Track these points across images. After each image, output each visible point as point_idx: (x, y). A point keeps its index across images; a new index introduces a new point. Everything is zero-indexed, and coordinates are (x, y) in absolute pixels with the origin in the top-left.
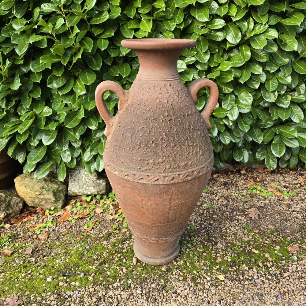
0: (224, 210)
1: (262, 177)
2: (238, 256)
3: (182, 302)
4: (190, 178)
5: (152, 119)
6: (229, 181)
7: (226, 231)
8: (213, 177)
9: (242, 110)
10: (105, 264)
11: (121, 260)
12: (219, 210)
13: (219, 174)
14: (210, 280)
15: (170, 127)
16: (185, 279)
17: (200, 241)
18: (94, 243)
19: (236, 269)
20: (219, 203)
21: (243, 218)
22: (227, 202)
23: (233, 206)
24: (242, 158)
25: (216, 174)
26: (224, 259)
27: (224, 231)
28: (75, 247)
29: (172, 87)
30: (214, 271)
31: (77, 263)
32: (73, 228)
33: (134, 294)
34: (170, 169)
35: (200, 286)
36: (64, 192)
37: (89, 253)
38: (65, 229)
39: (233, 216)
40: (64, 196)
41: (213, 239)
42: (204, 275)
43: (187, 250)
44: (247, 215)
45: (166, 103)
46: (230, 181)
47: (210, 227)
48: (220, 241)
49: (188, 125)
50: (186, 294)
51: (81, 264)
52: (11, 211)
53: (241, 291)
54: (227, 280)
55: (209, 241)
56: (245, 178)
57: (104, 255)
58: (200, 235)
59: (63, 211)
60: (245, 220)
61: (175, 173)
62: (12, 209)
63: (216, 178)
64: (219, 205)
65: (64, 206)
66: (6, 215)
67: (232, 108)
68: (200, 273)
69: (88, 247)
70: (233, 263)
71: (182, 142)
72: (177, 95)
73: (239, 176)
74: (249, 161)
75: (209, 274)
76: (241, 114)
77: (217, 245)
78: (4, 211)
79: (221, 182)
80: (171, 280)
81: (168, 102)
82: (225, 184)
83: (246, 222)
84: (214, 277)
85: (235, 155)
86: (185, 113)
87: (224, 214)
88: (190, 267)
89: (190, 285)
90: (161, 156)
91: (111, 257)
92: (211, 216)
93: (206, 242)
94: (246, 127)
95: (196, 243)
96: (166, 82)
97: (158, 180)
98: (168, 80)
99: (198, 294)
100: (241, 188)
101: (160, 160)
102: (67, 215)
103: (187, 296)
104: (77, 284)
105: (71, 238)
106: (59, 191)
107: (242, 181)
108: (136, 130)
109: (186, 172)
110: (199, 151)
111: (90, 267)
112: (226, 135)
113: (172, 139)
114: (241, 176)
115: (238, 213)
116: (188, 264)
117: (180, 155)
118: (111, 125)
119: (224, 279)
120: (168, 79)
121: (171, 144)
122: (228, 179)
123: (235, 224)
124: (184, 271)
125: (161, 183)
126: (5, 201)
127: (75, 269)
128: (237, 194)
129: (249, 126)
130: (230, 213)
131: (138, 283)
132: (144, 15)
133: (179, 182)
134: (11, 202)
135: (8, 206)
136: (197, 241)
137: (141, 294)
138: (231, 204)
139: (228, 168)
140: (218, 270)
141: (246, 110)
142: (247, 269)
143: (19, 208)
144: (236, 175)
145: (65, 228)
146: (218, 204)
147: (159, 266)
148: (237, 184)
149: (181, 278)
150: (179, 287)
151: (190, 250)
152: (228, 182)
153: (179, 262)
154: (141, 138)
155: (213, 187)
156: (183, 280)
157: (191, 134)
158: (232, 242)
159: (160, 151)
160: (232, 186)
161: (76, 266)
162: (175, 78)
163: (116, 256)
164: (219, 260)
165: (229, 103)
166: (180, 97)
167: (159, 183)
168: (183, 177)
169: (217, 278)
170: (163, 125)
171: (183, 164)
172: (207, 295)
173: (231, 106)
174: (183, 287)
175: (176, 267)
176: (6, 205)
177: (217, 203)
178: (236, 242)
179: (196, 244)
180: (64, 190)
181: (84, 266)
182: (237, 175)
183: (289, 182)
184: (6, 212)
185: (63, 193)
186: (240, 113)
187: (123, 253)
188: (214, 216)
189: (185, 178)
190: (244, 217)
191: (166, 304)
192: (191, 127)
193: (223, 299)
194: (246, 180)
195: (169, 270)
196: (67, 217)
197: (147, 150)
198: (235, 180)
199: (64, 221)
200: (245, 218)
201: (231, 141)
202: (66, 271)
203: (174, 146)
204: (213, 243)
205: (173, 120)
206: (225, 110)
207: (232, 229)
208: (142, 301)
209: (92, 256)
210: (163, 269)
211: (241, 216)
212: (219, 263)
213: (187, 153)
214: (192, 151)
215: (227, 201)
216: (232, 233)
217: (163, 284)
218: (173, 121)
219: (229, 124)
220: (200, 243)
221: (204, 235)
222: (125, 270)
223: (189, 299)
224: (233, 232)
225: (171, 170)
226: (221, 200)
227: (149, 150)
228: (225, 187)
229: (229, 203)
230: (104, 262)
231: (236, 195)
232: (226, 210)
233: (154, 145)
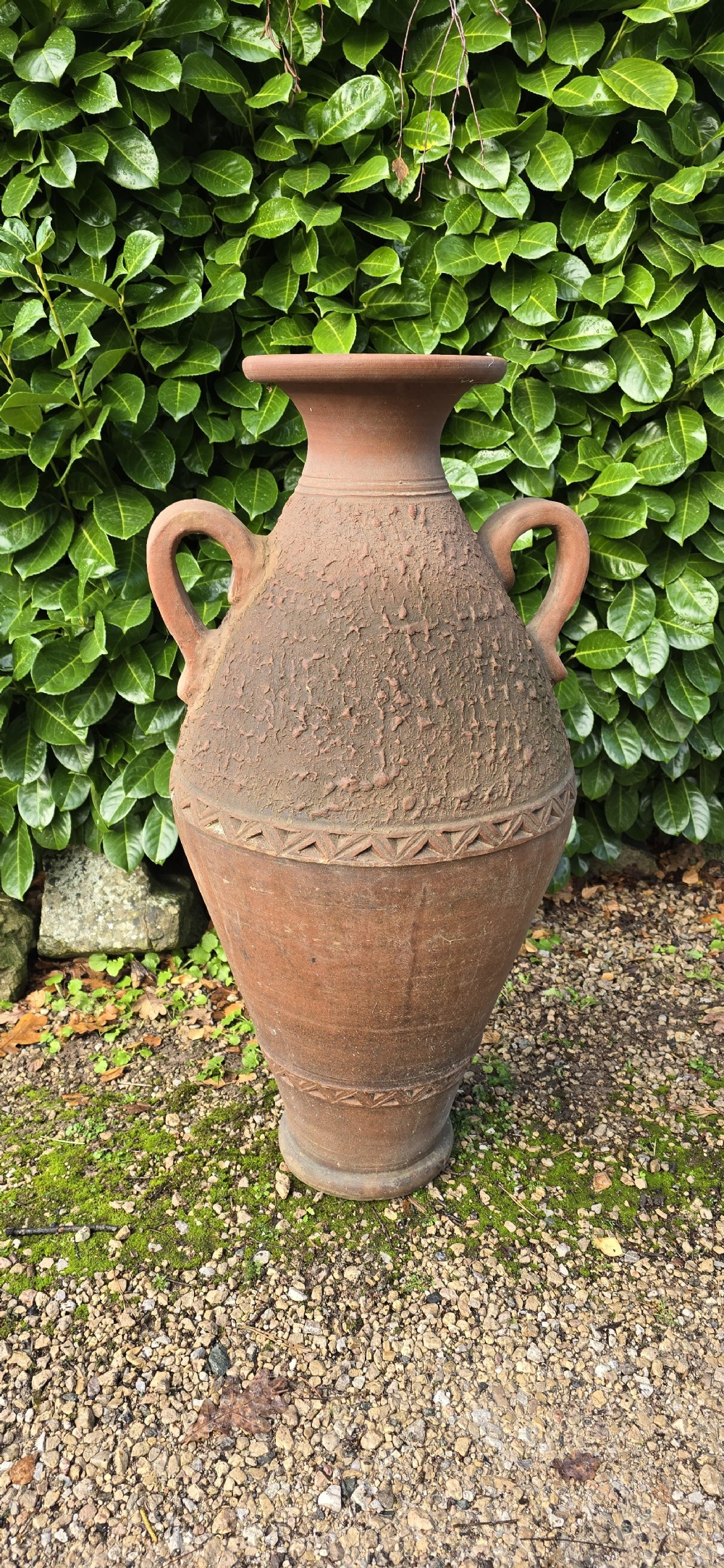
0: (620, 1008)
2: (674, 1169)
3: (462, 1334)
4: (486, 847)
5: (351, 628)
6: (639, 910)
7: (627, 1082)
8: (581, 897)
9: (680, 638)
10: (171, 1194)
11: (230, 1181)
12: (604, 1011)
13: (603, 887)
14: (567, 1255)
15: (414, 657)
16: (472, 1252)
17: (530, 1118)
18: (132, 1121)
19: (665, 1216)
20: (600, 984)
21: (694, 1037)
22: (633, 983)
23: (656, 997)
24: (685, 822)
25: (591, 885)
26: (622, 1179)
27: (620, 1080)
28: (59, 1136)
29: (421, 518)
30: (581, 1223)
31: (65, 1192)
32: (55, 1070)
33: (279, 1305)
34: (412, 809)
35: (527, 1278)
36: (24, 942)
37: (109, 1156)
38: (23, 1075)
39: (655, 1031)
40: (24, 955)
41: (581, 1110)
42: (546, 1237)
43: (482, 1147)
44: (707, 1026)
45: (402, 572)
46: (645, 912)
47: (567, 1067)
48: (606, 1116)
49: (478, 653)
50: (476, 1305)
51: (77, 1196)
53: (686, 1296)
54: (631, 1256)
55: (564, 1115)
56: (698, 900)
57: (168, 1162)
58: (531, 1097)
59: (16, 1010)
60: (700, 1045)
61: (433, 827)
63: (591, 899)
64: (603, 992)
65: (20, 995)
67: (644, 633)
68: (529, 1229)
69: (106, 1136)
70: (654, 1197)
71: (458, 715)
72: (440, 546)
73: (677, 893)
74: (710, 833)
75: (563, 1234)
76: (676, 656)
77: (593, 1129)
79: (612, 915)
80: (418, 1255)
81: (409, 571)
82: (626, 921)
83: (702, 1052)
84: (583, 1244)
85: (660, 813)
86: (469, 613)
87: (622, 1022)
88: (492, 1208)
89: (493, 1273)
90: (383, 762)
91: (195, 1171)
92: (571, 1029)
93: (553, 1121)
94: (697, 701)
95: (517, 1123)
96: (400, 501)
97: (368, 850)
98: (408, 494)
99: (520, 1304)
100: (683, 936)
101: (379, 777)
102: (30, 1026)
103: (481, 1311)
104: (62, 1265)
105: (45, 1104)
106: (6, 936)
107: (689, 912)
108: (293, 667)
109: (472, 822)
110: (521, 751)
111: (115, 1205)
112: (623, 734)
113: (423, 702)
114: (683, 893)
115: (673, 1021)
116: (485, 1198)
117: (449, 761)
118: (203, 658)
119: (619, 1252)
120: (408, 490)
121: (419, 719)
122: (635, 903)
123: (660, 1059)
124: (470, 1223)
125: (382, 863)
127: (54, 1212)
128: (668, 954)
129: (708, 699)
130: (643, 1020)
131: (295, 1263)
132: (329, 302)
133: (448, 858)
136: (519, 1115)
137: (305, 1303)
138: (646, 988)
139: (635, 865)
140: (596, 1221)
141: (695, 641)
142: (709, 1216)
144: (664, 890)
145: (21, 1069)
146: (598, 989)
147: (373, 1205)
148: (669, 920)
149: (458, 1248)
150: (450, 1280)
151: (493, 1149)
152: (637, 914)
153: (450, 1190)
154: (310, 697)
155: (580, 932)
156: (465, 1254)
157: (490, 688)
158: (649, 1119)
159: (378, 742)
160: (649, 928)
161: (59, 1202)
162: (431, 489)
163: (211, 1166)
164: (602, 1183)
165: (633, 614)
166: (451, 553)
167: (373, 863)
168: (462, 841)
169: (592, 1249)
170: (390, 651)
171: (464, 792)
172: (557, 1308)
173: (639, 625)
174: (463, 1279)
175: (439, 1207)
177: (595, 984)
178: (664, 1119)
179: (514, 1126)
180: (24, 931)
181: (91, 1200)
182: (668, 889)
185: (19, 944)
186: (672, 649)
187: (239, 1155)
188: (583, 1031)
189: (469, 845)
190: (697, 1033)
191: (401, 1340)
192: (489, 664)
193: (619, 1324)
194: (702, 908)
195: (411, 1218)
196: (31, 1033)
197: (332, 742)
198: (663, 906)
199: (18, 1046)
200: (699, 1038)
201: (644, 756)
202: (23, 1220)
203: (427, 728)
204: (580, 1124)
205: (426, 632)
206: (620, 641)
207: (651, 1076)
208: (306, 1329)
209: (122, 1165)
210: (391, 1215)
211: (686, 1032)
212: (603, 1196)
213: (478, 754)
214: (493, 747)
215: (632, 979)
216: (650, 1088)
217: (390, 1267)
218: (426, 639)
219: (635, 689)
220: (529, 1122)
221: (547, 1096)
222: (243, 1218)
223: (487, 1324)
224: (655, 1087)
225: (416, 813)
226: (608, 976)
227: (338, 739)
228: (624, 933)
229: (641, 986)
230: (166, 1189)
231: (667, 958)
232: (627, 1010)
233: (354, 721)
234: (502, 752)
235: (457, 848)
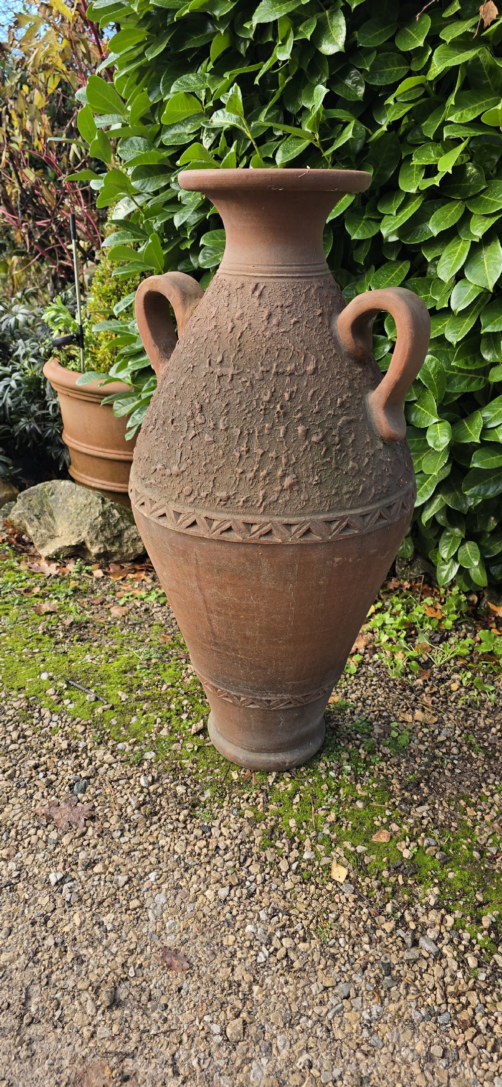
2: (445, 861)
3: (199, 855)
4: (235, 537)
5: (189, 366)
7: (488, 794)
10: (148, 702)
11: (179, 712)
14: (309, 860)
15: (216, 392)
16: (254, 822)
19: (401, 882)
26: (398, 844)
27: (484, 790)
28: (137, 651)
30: (338, 850)
31: (109, 676)
33: (132, 781)
34: (190, 495)
35: (269, 854)
37: (144, 671)
41: (426, 791)
42: (307, 843)
43: (332, 774)
45: (229, 330)
47: (456, 762)
48: (440, 804)
49: (266, 398)
50: (222, 846)
51: (112, 681)
52: (114, 549)
53: (354, 933)
54: (348, 889)
55: (411, 787)
57: (165, 687)
58: (403, 765)
61: (200, 512)
62: (121, 546)
66: (102, 551)
68: (302, 832)
69: (155, 661)
70: (413, 869)
72: (266, 315)
75: (319, 847)
77: (419, 806)
78: (102, 542)
80: (225, 804)
81: (234, 331)
84: (325, 861)
86: (271, 368)
88: (295, 807)
89: (251, 839)
90: (179, 459)
91: (169, 698)
93: (398, 786)
95: (372, 774)
96: (247, 279)
97: (164, 516)
98: (255, 274)
99: (247, 864)
101: (175, 469)
103: (221, 852)
104: (72, 706)
109: (228, 517)
110: (282, 477)
111: (120, 693)
113: (211, 424)
116: (297, 799)
117: (217, 470)
119: (341, 880)
121: (207, 436)
124: (271, 807)
125: (169, 527)
126: (115, 526)
127: (95, 682)
131: (161, 767)
133: (206, 536)
134: (126, 535)
135: (115, 537)
136: (381, 770)
137: (143, 787)
140: (348, 854)
142: (432, 903)
143: (135, 550)
147: (231, 764)
149: (249, 814)
150: (225, 826)
151: (337, 778)
153: (282, 783)
156: (249, 819)
157: (267, 426)
158: (470, 824)
159: (180, 445)
161: (102, 679)
163: (178, 700)
164: (382, 837)
166: (274, 322)
167: (165, 525)
168: (217, 528)
169: (328, 868)
170: (204, 384)
171: (224, 494)
172: (265, 880)
174: (232, 830)
175: (264, 787)
176: (112, 533)
179: (368, 774)
181: (114, 686)
184: (105, 547)
189: (222, 532)
191: (166, 836)
193: (290, 915)
195: (245, 783)
197: (161, 439)
202: (79, 679)
203: (209, 443)
204: (415, 797)
205: (230, 376)
208: (130, 800)
209: (145, 678)
210: (235, 776)
212: (374, 844)
213: (240, 471)
214: (255, 468)
217: (203, 799)
218: (228, 381)
220: (382, 777)
222: (164, 732)
223: (218, 861)
225: (191, 499)
230: (148, 699)
234: (262, 474)
235: (214, 531)
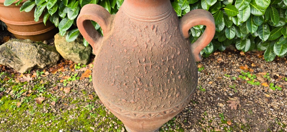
0: (210, 93)
1: (258, 62)
4: (161, 116)
5: (128, 62)
6: (226, 61)
7: (203, 117)
8: (214, 55)
9: (255, 11)
10: (102, 127)
11: (113, 127)
12: (206, 93)
13: (220, 53)
15: (145, 73)
17: (179, 123)
18: (100, 106)
20: (208, 85)
21: (224, 106)
22: (216, 85)
23: (220, 91)
24: (243, 47)
25: (217, 52)
27: (202, 116)
28: (85, 107)
29: (155, 30)
31: (83, 122)
32: (90, 86)
36: (89, 53)
37: (93, 115)
38: (84, 86)
39: (215, 102)
40: (89, 56)
41: (190, 123)
43: (166, 129)
44: (228, 103)
45: (146, 48)
46: (227, 62)
47: (192, 110)
48: (195, 126)
49: (167, 71)
51: (85, 124)
52: (49, 63)
55: (186, 124)
56: (242, 60)
57: (103, 119)
58: (181, 117)
59: (86, 67)
60: (224, 109)
61: (146, 113)
62: (51, 61)
63: (216, 56)
64: (208, 87)
65: (88, 63)
66: (45, 66)
67: (245, 9)
69: (94, 109)
71: (157, 88)
72: (160, 38)
73: (237, 57)
77: (191, 129)
78: (43, 63)
79: (219, 62)
81: (148, 47)
82: (222, 64)
83: (224, 111)
85: (237, 44)
86: (166, 59)
87: (209, 98)
90: (133, 98)
91: (107, 123)
92: (197, 97)
93: (183, 125)
94: (254, 27)
95: (175, 124)
96: (149, 23)
97: (129, 114)
98: (152, 21)
100: (234, 72)
101: (132, 101)
102: (88, 73)
105: (85, 96)
106: (85, 52)
107: (238, 65)
108: (113, 67)
109: (157, 112)
110: (176, 95)
111: (91, 128)
113: (146, 85)
114: (238, 58)
115: (221, 100)
117: (152, 99)
120: (152, 19)
121: (145, 90)
122: (226, 59)
123: (213, 112)
125: (132, 117)
126: (45, 55)
127: (80, 126)
128: (228, 77)
129: (257, 27)
130: (214, 98)
134: (50, 56)
135: (47, 59)
136: (177, 121)
138: (218, 88)
139: (230, 48)
141: (258, 13)
143: (56, 60)
144: (234, 56)
145: (84, 85)
146: (207, 86)
148: (232, 66)
151: (168, 130)
152: (225, 63)
154: (116, 77)
155: (209, 66)
157: (169, 80)
158: (204, 129)
159: (133, 93)
160: (226, 68)
161: (81, 125)
163: (111, 122)
165: (244, 2)
166: (164, 40)
167: (130, 117)
170: (139, 70)
171: (156, 106)
173: (244, 6)
176: (45, 58)
177: (207, 85)
178: (208, 130)
179: (175, 125)
180: (89, 51)
181: (87, 125)
182: (236, 56)
183: (281, 73)
184: (46, 64)
185: (88, 53)
187: (117, 120)
188: (199, 99)
189: (156, 116)
190: (225, 105)
192: (170, 73)
194: (241, 63)
196: (88, 75)
197: (121, 90)
198: (232, 61)
199: (85, 78)
200: (225, 106)
202: (74, 127)
203: (147, 92)
204: (189, 127)
205: (151, 66)
206: (237, 10)
207: (209, 116)
209: (95, 118)
211: (223, 104)
213: (161, 98)
214: (166, 96)
215: (216, 84)
216: (208, 120)
218: (150, 68)
220: (178, 124)
221: (185, 117)
224: (209, 120)
225: (142, 109)
226: (211, 82)
227: (122, 90)
228: (220, 68)
229: (218, 86)
230: (101, 126)
231: (227, 78)
232: (211, 94)
233: (126, 87)
234: (169, 97)
235: (152, 117)
